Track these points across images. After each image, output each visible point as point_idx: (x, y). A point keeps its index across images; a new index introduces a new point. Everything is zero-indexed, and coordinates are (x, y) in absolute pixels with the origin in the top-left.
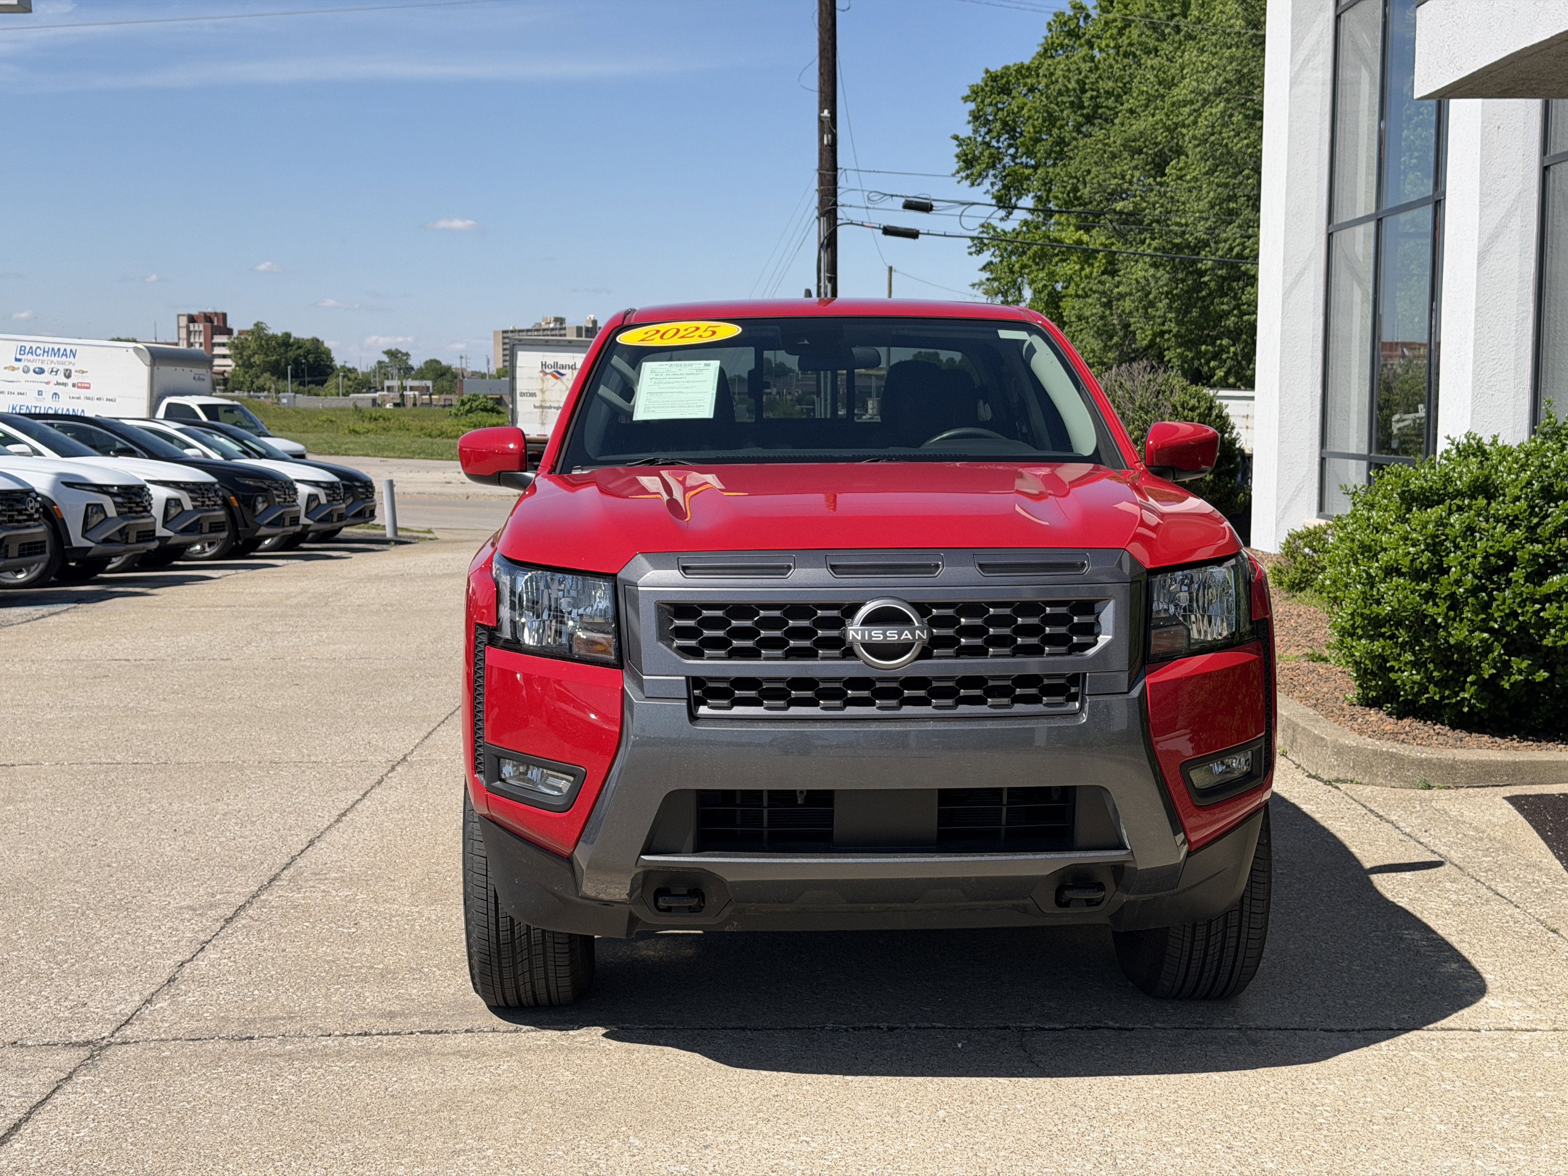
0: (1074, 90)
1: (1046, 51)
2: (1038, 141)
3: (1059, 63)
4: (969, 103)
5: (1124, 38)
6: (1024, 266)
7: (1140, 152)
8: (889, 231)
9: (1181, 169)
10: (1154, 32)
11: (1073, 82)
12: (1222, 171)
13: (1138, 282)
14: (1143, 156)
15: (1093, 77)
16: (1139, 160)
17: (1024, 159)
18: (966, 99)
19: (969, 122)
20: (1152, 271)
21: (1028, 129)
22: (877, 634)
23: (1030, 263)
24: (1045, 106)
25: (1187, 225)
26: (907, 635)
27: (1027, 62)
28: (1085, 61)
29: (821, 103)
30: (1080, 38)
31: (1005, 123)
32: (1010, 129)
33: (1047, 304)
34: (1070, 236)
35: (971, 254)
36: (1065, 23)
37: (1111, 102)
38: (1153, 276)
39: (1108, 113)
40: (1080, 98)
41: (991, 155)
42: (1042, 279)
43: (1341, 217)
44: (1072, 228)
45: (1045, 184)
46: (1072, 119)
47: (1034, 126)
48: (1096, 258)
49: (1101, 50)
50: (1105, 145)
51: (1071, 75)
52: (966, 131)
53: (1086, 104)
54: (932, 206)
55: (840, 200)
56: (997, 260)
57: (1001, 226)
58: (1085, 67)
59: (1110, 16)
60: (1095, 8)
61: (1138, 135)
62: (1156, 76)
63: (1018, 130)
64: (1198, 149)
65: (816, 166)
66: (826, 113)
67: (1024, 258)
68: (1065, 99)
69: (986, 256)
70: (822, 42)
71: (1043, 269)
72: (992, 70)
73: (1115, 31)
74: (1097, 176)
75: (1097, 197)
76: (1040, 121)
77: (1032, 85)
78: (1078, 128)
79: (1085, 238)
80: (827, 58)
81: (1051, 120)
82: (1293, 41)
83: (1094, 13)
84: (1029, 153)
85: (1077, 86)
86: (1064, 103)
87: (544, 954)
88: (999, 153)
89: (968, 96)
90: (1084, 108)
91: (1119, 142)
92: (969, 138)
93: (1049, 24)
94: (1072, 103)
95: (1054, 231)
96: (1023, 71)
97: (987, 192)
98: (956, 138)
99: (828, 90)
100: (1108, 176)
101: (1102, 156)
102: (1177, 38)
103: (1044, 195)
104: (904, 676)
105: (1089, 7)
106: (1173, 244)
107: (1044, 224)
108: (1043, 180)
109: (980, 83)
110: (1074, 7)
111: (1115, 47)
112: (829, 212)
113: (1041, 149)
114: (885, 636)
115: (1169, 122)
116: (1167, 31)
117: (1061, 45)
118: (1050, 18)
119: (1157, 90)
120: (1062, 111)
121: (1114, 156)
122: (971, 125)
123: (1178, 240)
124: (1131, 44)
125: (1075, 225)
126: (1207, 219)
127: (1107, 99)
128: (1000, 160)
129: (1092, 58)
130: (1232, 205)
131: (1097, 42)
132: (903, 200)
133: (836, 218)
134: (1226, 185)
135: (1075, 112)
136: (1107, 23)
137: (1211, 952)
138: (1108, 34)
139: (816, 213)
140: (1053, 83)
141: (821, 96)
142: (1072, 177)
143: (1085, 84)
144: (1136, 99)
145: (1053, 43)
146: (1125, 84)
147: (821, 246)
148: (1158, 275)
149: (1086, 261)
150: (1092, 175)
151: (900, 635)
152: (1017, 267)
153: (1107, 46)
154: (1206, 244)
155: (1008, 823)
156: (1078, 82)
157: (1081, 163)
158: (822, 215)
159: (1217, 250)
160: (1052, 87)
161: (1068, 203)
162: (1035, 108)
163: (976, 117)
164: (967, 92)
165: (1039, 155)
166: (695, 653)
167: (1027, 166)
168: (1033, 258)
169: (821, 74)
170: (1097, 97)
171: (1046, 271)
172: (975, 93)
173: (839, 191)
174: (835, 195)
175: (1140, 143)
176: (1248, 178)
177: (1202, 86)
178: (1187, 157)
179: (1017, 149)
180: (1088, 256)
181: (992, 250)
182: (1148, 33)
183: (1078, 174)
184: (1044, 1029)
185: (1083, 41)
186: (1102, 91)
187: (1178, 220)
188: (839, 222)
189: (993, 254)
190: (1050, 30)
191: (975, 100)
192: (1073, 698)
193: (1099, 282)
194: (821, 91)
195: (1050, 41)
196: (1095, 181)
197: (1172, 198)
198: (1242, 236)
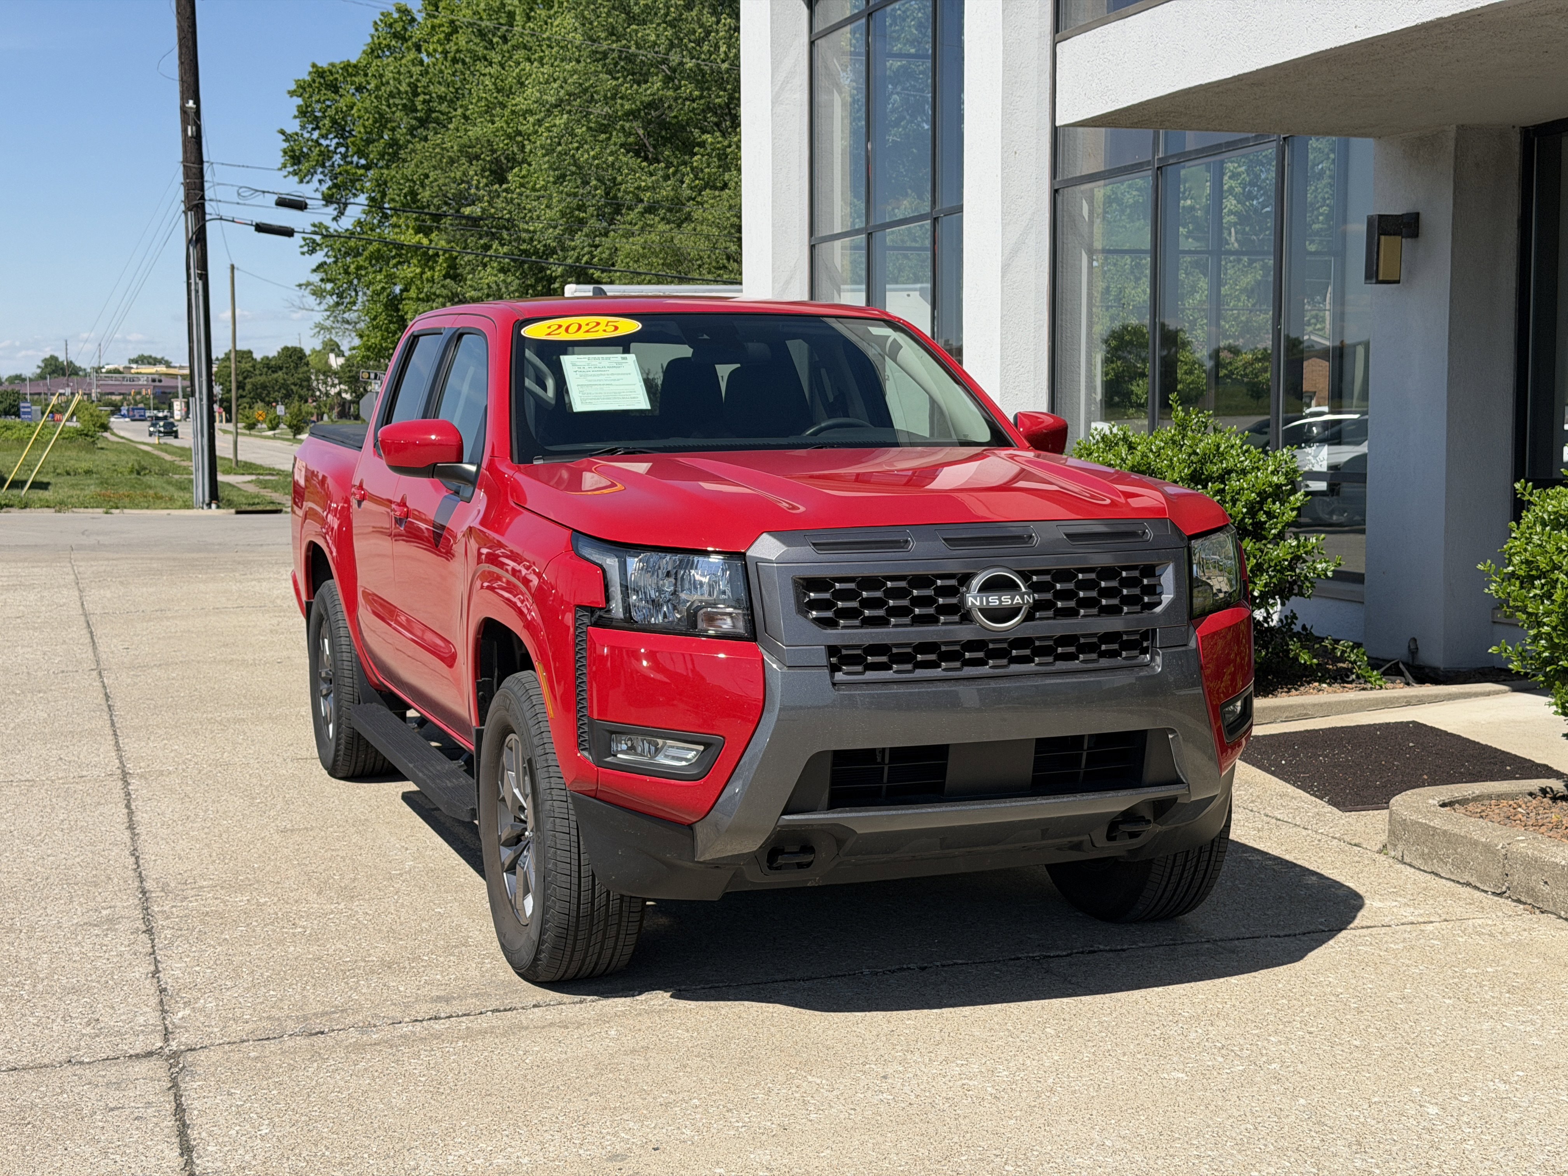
0: (406, 92)
1: (372, 51)
2: (369, 142)
3: (388, 64)
4: (295, 98)
5: (452, 44)
6: (359, 268)
7: (477, 157)
8: (261, 228)
9: (523, 177)
10: (482, 40)
11: (404, 85)
12: (569, 181)
13: (489, 287)
14: (481, 162)
15: (424, 81)
16: (477, 166)
17: (355, 159)
18: (292, 93)
19: (295, 117)
20: (502, 276)
21: (358, 130)
22: (994, 600)
23: (366, 264)
24: (377, 107)
25: (535, 232)
26: (1018, 600)
27: (354, 61)
28: (414, 65)
29: (182, 93)
30: (406, 41)
31: (334, 122)
32: (340, 129)
33: (386, 306)
34: (410, 238)
35: (303, 253)
36: (391, 26)
37: (444, 107)
38: (504, 281)
39: (442, 117)
40: (413, 101)
41: (321, 153)
42: (380, 281)
43: (823, 231)
44: (411, 231)
45: (379, 185)
46: (404, 122)
47: (365, 127)
48: (437, 262)
49: (429, 55)
50: (443, 149)
51: (402, 77)
52: (293, 126)
53: (419, 108)
54: (306, 204)
55: (208, 194)
56: (330, 261)
57: (333, 226)
58: (416, 70)
59: (437, 21)
60: (419, 11)
61: (474, 142)
62: (495, 84)
63: (347, 129)
64: (547, 158)
65: (181, 159)
66: (191, 103)
67: (359, 259)
68: (397, 101)
69: (319, 257)
70: (180, 29)
71: (380, 271)
72: (319, 65)
73: (442, 36)
74: (436, 180)
75: (435, 201)
76: (371, 121)
77: (360, 85)
78: (411, 131)
79: (425, 242)
80: (187, 47)
81: (382, 121)
82: (772, 63)
83: (420, 17)
84: (361, 153)
85: (408, 89)
86: (396, 105)
87: (619, 924)
88: (329, 151)
89: (295, 91)
90: (416, 111)
91: (455, 148)
92: (297, 134)
93: (376, 23)
94: (404, 105)
95: (389, 233)
96: (350, 70)
97: (317, 190)
98: (282, 132)
99: (191, 80)
100: (447, 180)
101: (441, 161)
102: (505, 48)
103: (378, 196)
104: (1013, 637)
105: (414, 11)
106: (520, 250)
107: (379, 227)
108: (377, 180)
109: (308, 78)
110: (399, 10)
111: (442, 53)
112: (196, 206)
113: (374, 150)
114: (1001, 601)
115: (510, 130)
116: (495, 40)
117: (388, 47)
118: (378, 17)
119: (496, 98)
120: (394, 113)
121: (452, 161)
122: (298, 120)
123: (524, 246)
124: (458, 51)
125: (413, 228)
126: (555, 228)
127: (440, 104)
128: (330, 158)
129: (421, 63)
130: (582, 215)
131: (424, 46)
132: (275, 197)
133: (204, 213)
134: (575, 195)
135: (407, 114)
136: (433, 27)
137: (1185, 875)
138: (435, 39)
139: (182, 207)
140: (383, 84)
141: (182, 86)
142: (408, 180)
143: (417, 87)
144: (476, 104)
145: (380, 44)
146: (457, 89)
147: (189, 242)
148: (509, 280)
149: (426, 265)
150: (431, 179)
151: (1013, 599)
152: (352, 268)
153: (435, 50)
154: (554, 252)
155: (1086, 767)
156: (409, 84)
157: (417, 166)
158: (188, 209)
159: (565, 258)
160: (383, 88)
161: (405, 207)
162: (366, 108)
163: (304, 113)
164: (293, 87)
165: (371, 156)
166: (830, 623)
167: (358, 167)
168: (370, 258)
169: (182, 63)
170: (430, 101)
171: (384, 273)
172: (301, 89)
173: (206, 185)
174: (202, 189)
175: (477, 150)
176: (596, 189)
177: (545, 97)
178: (530, 165)
179: (347, 148)
180: (428, 259)
181: (326, 250)
182: (477, 40)
183: (415, 177)
184: (1050, 957)
185: (410, 43)
186: (434, 95)
187: (526, 227)
188: (208, 217)
189: (327, 255)
190: (377, 30)
191: (301, 96)
192: (1144, 651)
193: (443, 286)
194: (182, 81)
195: (376, 41)
196: (435, 184)
197: (519, 205)
198: (590, 246)
